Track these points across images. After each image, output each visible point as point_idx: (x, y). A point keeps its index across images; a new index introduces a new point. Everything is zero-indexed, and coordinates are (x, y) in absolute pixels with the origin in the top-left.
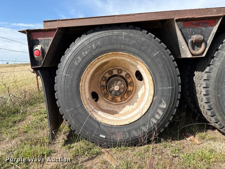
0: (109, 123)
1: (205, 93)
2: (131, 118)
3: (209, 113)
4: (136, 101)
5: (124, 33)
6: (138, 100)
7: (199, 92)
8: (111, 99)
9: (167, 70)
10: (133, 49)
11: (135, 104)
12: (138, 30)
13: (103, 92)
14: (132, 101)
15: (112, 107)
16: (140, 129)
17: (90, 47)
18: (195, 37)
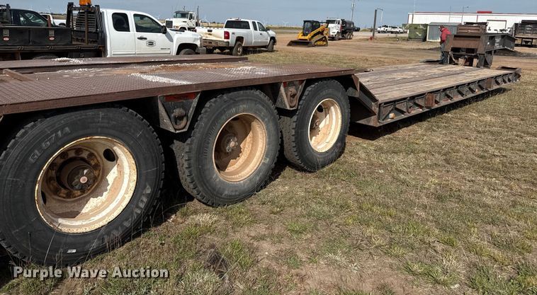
0: (80, 231)
1: (187, 166)
2: (108, 215)
3: (191, 186)
4: (106, 190)
5: (101, 113)
6: (109, 188)
7: (181, 165)
8: (64, 196)
9: (151, 150)
10: (112, 132)
11: (105, 194)
12: (117, 107)
13: (51, 186)
14: (99, 190)
15: (69, 207)
16: (122, 226)
17: (54, 135)
18: (177, 112)
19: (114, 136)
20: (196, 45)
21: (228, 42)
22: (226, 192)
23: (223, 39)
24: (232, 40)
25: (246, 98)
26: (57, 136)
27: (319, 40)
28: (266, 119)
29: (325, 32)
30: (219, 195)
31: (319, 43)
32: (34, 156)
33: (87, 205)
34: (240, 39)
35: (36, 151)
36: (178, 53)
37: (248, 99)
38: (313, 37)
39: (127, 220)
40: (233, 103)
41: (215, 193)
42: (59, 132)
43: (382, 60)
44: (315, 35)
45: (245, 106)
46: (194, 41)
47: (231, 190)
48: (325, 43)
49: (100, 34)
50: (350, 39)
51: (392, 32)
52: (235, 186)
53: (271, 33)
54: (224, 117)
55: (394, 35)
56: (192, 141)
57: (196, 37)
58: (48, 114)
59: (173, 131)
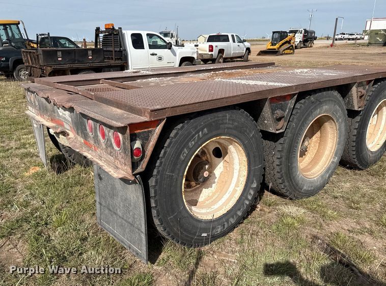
1: (278, 164)
4: (214, 183)
5: (228, 115)
6: (216, 180)
7: (271, 162)
10: (234, 132)
11: (214, 185)
16: (236, 214)
17: (197, 135)
18: (279, 113)
19: (235, 136)
20: (194, 58)
21: (212, 55)
22: (305, 188)
23: (208, 52)
24: (215, 53)
25: (328, 99)
26: (199, 135)
27: (286, 49)
28: (340, 120)
29: (292, 41)
30: (300, 190)
31: (286, 52)
32: (183, 154)
33: (201, 195)
34: (221, 51)
35: (185, 150)
36: (180, 65)
37: (329, 100)
38: (281, 46)
39: (239, 210)
40: (319, 104)
41: (297, 188)
42: (201, 133)
43: (355, 64)
44: (283, 44)
45: (326, 107)
46: (192, 54)
47: (308, 185)
48: (292, 51)
49: (124, 52)
50: (311, 47)
51: (349, 39)
52: (311, 183)
53: (247, 44)
54: (311, 118)
55: (353, 42)
56: (285, 140)
57: (194, 51)
58: (192, 116)
59: (274, 131)
